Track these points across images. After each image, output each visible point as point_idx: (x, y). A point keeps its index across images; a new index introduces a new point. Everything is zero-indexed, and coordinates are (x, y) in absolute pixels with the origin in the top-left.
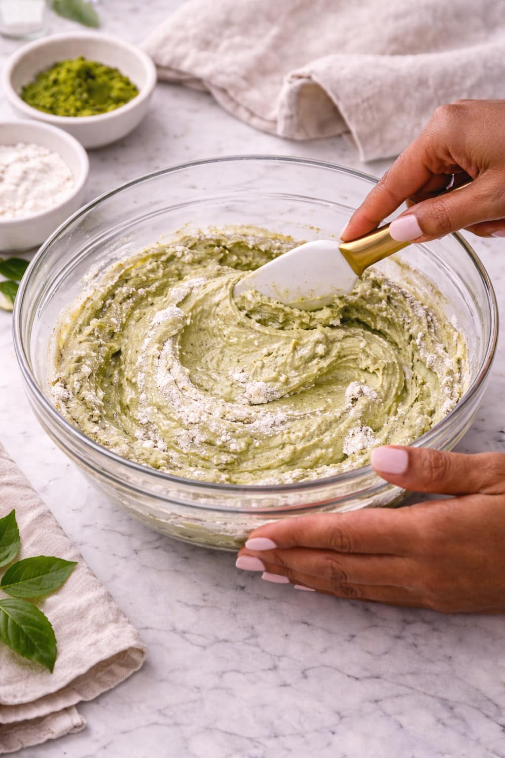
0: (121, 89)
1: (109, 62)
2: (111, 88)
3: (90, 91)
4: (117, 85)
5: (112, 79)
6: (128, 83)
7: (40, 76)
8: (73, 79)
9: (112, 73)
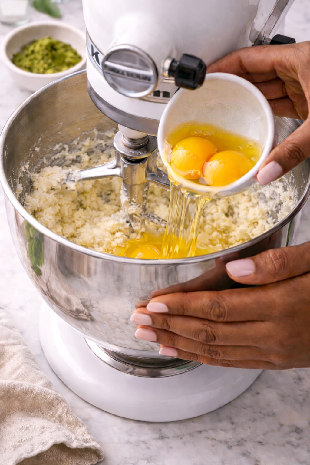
0: (72, 58)
1: (65, 40)
2: (65, 57)
3: (53, 58)
4: (70, 54)
5: (67, 51)
6: (76, 53)
7: (24, 48)
8: (43, 50)
9: (67, 47)
